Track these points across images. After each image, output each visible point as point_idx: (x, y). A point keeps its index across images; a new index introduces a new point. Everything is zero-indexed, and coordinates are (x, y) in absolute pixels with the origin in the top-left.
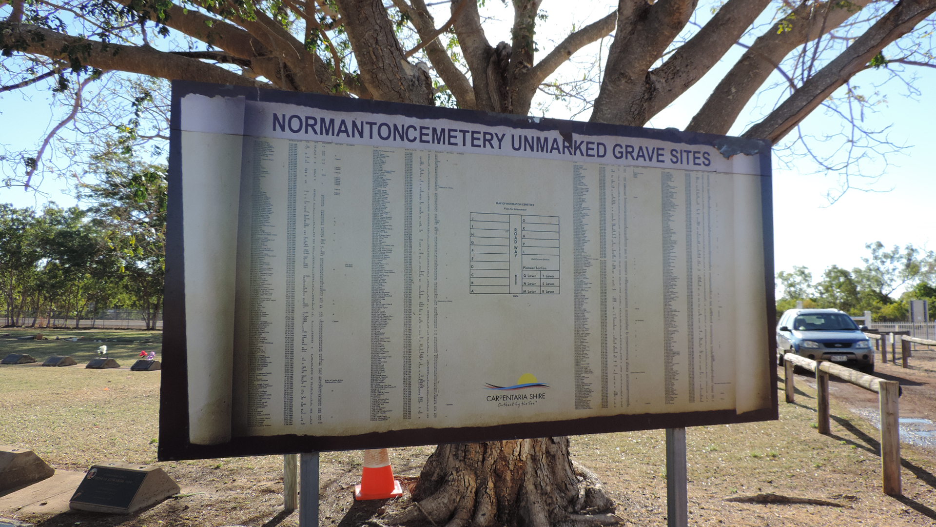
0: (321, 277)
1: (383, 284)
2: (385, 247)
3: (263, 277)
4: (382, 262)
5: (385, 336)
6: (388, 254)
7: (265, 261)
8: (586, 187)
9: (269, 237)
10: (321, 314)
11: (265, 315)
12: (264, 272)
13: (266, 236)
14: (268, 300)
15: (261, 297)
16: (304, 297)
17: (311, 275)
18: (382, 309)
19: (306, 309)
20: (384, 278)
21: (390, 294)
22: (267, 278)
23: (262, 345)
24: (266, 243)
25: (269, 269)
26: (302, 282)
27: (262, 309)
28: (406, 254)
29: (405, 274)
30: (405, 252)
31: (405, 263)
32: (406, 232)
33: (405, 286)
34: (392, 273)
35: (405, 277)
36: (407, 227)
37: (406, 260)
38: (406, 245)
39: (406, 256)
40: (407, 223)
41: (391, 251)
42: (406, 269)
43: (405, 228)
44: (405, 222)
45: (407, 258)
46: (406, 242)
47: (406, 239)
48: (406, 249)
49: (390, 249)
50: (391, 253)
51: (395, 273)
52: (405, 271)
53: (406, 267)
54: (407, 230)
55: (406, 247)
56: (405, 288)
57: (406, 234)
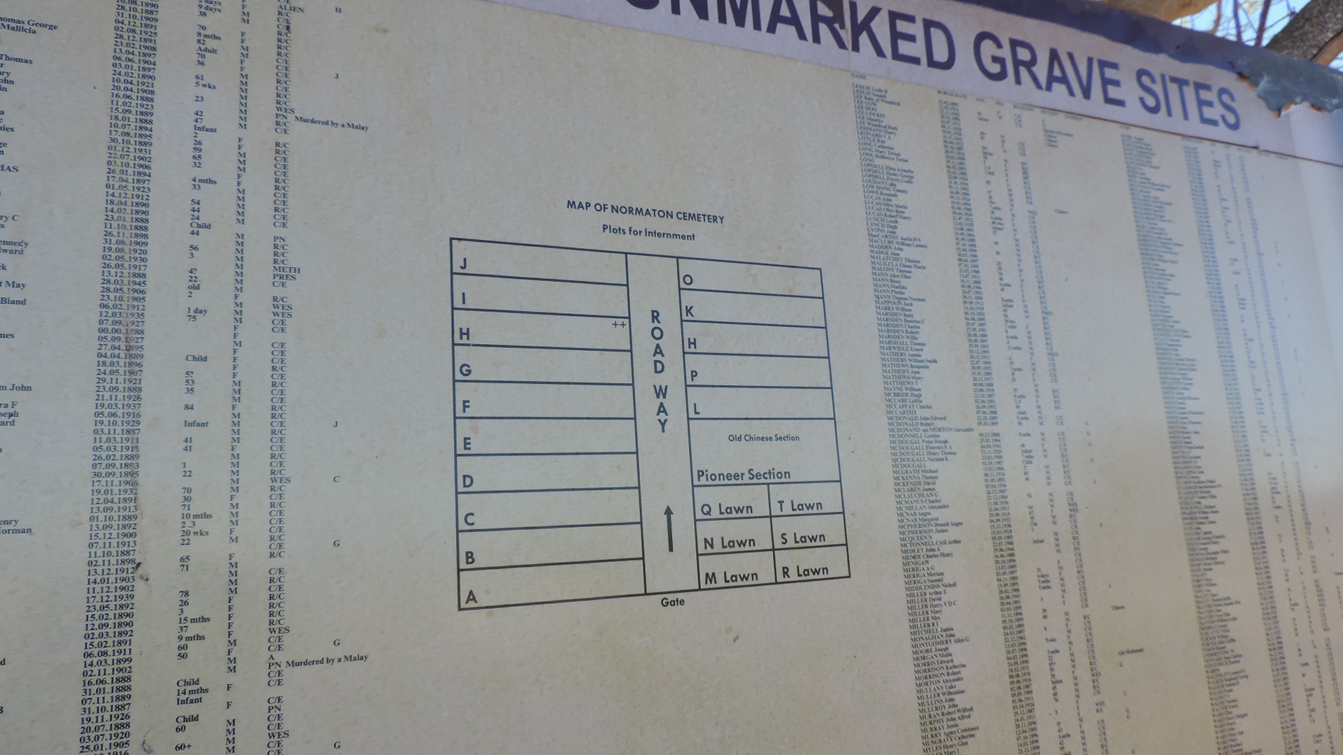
8: (901, 165)
28: (106, 431)
29: (94, 533)
30: (99, 419)
31: (97, 479)
32: (111, 319)
33: (91, 600)
34: (16, 531)
35: (93, 550)
36: (118, 295)
37: (104, 463)
38: (107, 386)
39: (104, 439)
40: (119, 274)
41: (11, 415)
42: (101, 509)
43: (106, 298)
44: (106, 270)
45: (111, 453)
46: (108, 369)
47: (108, 355)
48: (110, 406)
49: (10, 405)
50: (13, 423)
51: (29, 531)
52: (97, 517)
53: (104, 496)
54: (117, 311)
55: (110, 393)
56: (92, 609)
57: (110, 328)
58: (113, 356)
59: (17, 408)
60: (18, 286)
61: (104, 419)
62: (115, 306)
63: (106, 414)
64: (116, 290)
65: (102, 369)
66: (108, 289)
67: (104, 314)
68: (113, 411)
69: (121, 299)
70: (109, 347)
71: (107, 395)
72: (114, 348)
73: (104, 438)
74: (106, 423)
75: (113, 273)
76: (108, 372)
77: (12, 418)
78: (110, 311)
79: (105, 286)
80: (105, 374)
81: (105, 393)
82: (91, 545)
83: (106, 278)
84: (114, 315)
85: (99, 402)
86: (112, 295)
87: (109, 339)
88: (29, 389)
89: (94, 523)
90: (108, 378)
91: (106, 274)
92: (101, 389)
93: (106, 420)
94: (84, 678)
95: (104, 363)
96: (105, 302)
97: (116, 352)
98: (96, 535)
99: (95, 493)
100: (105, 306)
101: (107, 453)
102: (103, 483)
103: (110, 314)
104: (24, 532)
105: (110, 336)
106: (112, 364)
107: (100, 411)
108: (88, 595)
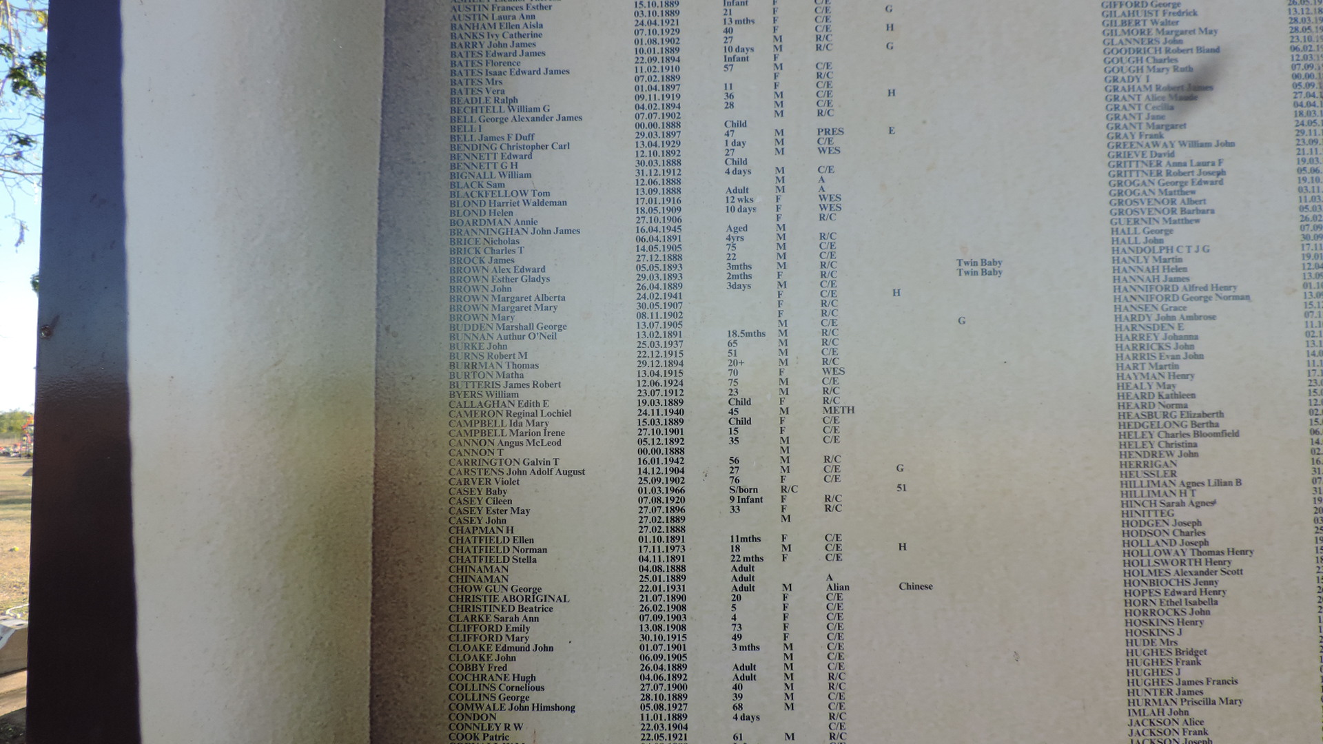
0: (828, 337)
1: (1185, 366)
2: (1182, 154)
3: (514, 347)
4: (1169, 241)
5: (1210, 667)
6: (1202, 192)
7: (521, 260)
9: (544, 133)
10: (834, 548)
11: (530, 553)
12: (522, 318)
13: (525, 128)
14: (543, 469)
15: (509, 453)
16: (735, 451)
17: (772, 329)
18: (1186, 514)
19: (749, 519)
20: (1190, 328)
21: (1226, 424)
22: (535, 349)
23: (519, 717)
24: (524, 165)
25: (545, 302)
26: (724, 368)
27: (512, 519)
28: (1310, 189)
29: (1308, 301)
30: (1302, 176)
31: (1305, 242)
32: (1303, 63)
33: (1312, 373)
34: (1236, 298)
35: (1309, 320)
36: (1307, 35)
37: (1312, 224)
38: (1307, 138)
39: (1309, 198)
40: (1305, 11)
41: (1219, 174)
42: (1313, 276)
43: (1295, 39)
44: (1292, 7)
45: (1317, 213)
46: (1306, 119)
47: (1305, 104)
48: (1311, 161)
49: (1217, 163)
50: (1221, 183)
51: (1248, 298)
52: (1310, 283)
53: (1315, 261)
54: (1308, 53)
55: (1309, 147)
56: (1313, 383)
57: (1303, 73)
58: (1309, 104)
59: (1223, 166)
60: (1211, 32)
61: (1306, 175)
62: (1305, 48)
63: (1308, 170)
64: (1304, 30)
65: (1300, 119)
66: (1296, 29)
67: (1295, 58)
68: (1315, 166)
69: (1310, 39)
70: (1304, 94)
71: (1307, 148)
72: (1309, 95)
73: (1309, 196)
74: (1309, 180)
75: (1299, 11)
76: (1305, 123)
77: (1221, 177)
78: (1302, 54)
79: (1294, 25)
80: (1303, 125)
81: (1305, 147)
82: (1306, 315)
83: (1293, 16)
84: (1305, 58)
85: (1300, 157)
86: (1301, 35)
87: (1303, 85)
88: (1232, 144)
89: (1308, 290)
90: (1306, 129)
91: (1293, 11)
92: (1301, 142)
93: (1309, 176)
94: (1313, 456)
95: (1301, 113)
96: (1295, 45)
97: (1312, 100)
98: (1311, 303)
99: (1306, 258)
100: (1296, 49)
101: (1313, 213)
102: (1312, 247)
103: (1301, 58)
104: (1243, 298)
105: (1304, 82)
106: (1309, 114)
107: (1302, 167)
108: (1309, 368)
